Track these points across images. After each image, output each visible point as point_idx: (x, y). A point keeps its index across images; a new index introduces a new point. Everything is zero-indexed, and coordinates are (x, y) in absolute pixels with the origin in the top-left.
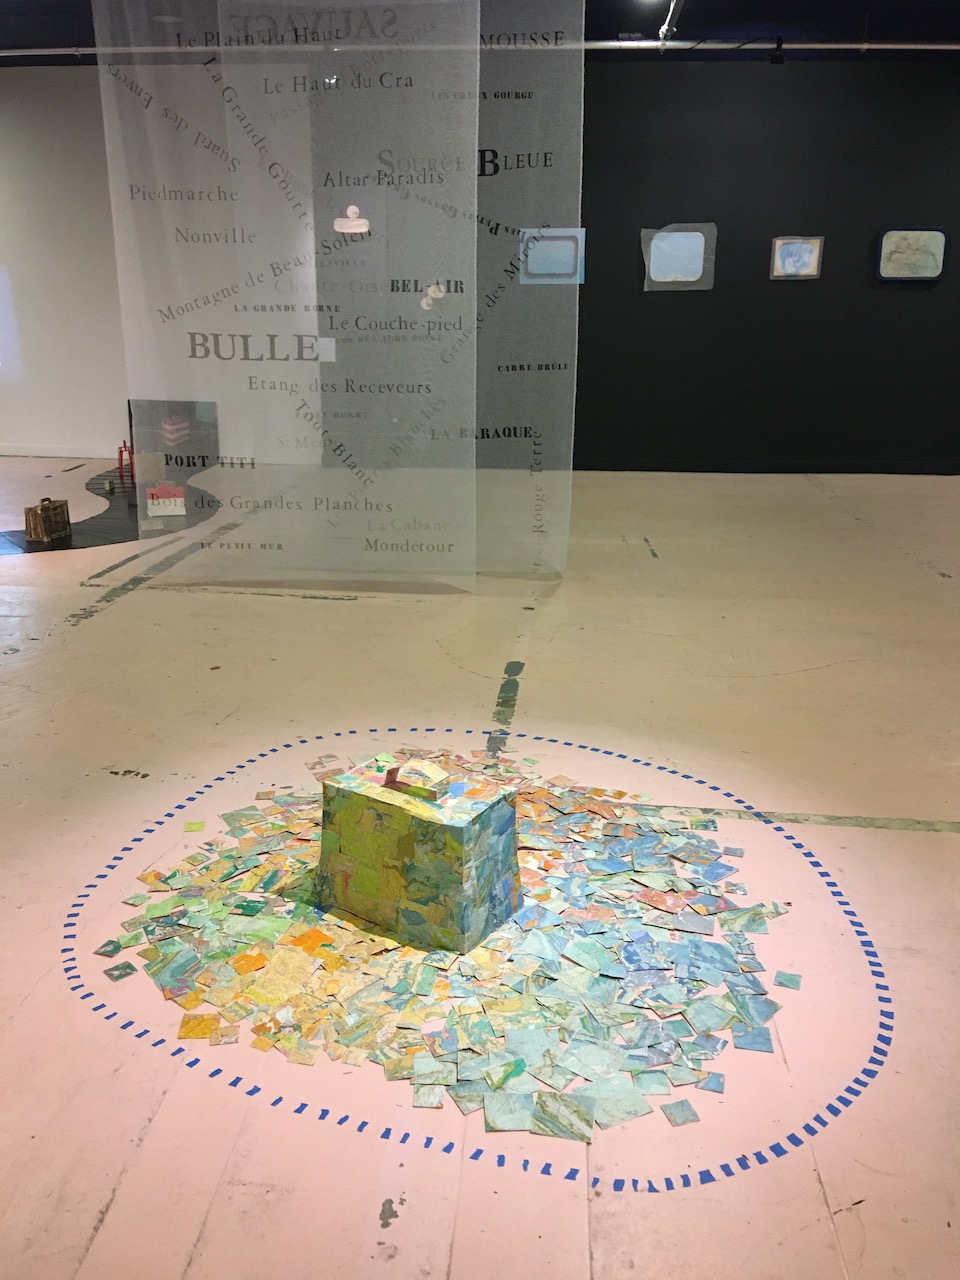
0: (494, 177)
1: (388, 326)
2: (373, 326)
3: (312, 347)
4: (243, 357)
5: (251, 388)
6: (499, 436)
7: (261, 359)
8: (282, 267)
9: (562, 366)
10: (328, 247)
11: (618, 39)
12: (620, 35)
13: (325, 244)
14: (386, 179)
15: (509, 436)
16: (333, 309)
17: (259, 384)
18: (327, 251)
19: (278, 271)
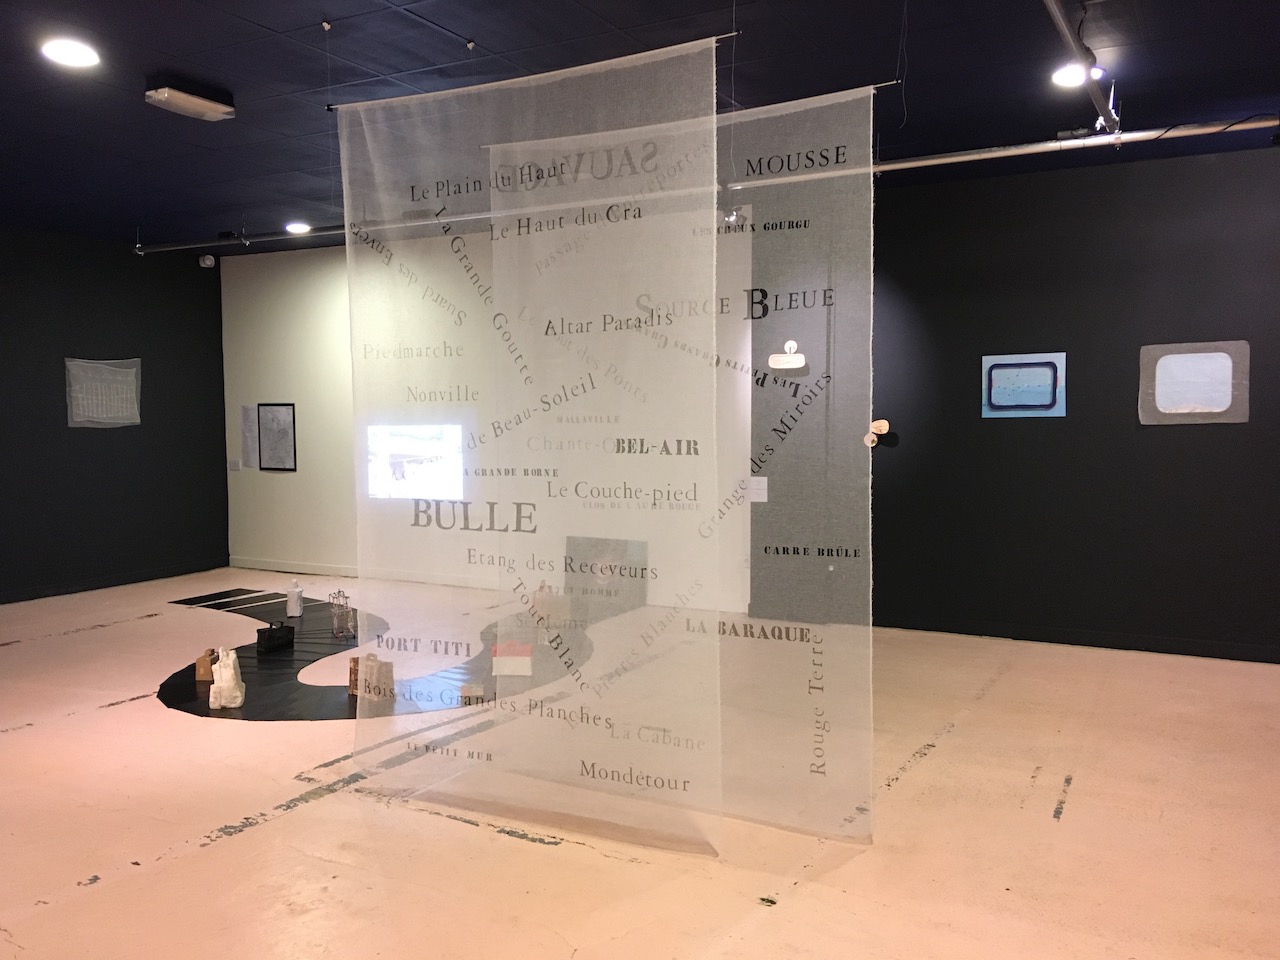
0: (763, 319)
1: (613, 494)
2: (595, 493)
3: (530, 517)
4: (463, 526)
5: (470, 562)
6: (766, 637)
7: (480, 529)
8: (503, 426)
9: (851, 552)
10: (548, 403)
11: (1057, 139)
12: (1060, 134)
13: (545, 399)
14: (614, 325)
15: (780, 638)
16: (551, 473)
17: (478, 558)
18: (546, 407)
19: (498, 431)
